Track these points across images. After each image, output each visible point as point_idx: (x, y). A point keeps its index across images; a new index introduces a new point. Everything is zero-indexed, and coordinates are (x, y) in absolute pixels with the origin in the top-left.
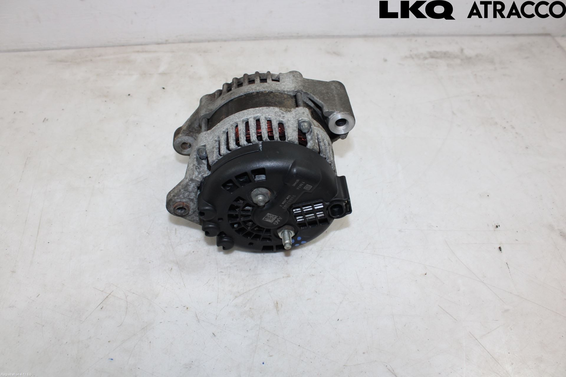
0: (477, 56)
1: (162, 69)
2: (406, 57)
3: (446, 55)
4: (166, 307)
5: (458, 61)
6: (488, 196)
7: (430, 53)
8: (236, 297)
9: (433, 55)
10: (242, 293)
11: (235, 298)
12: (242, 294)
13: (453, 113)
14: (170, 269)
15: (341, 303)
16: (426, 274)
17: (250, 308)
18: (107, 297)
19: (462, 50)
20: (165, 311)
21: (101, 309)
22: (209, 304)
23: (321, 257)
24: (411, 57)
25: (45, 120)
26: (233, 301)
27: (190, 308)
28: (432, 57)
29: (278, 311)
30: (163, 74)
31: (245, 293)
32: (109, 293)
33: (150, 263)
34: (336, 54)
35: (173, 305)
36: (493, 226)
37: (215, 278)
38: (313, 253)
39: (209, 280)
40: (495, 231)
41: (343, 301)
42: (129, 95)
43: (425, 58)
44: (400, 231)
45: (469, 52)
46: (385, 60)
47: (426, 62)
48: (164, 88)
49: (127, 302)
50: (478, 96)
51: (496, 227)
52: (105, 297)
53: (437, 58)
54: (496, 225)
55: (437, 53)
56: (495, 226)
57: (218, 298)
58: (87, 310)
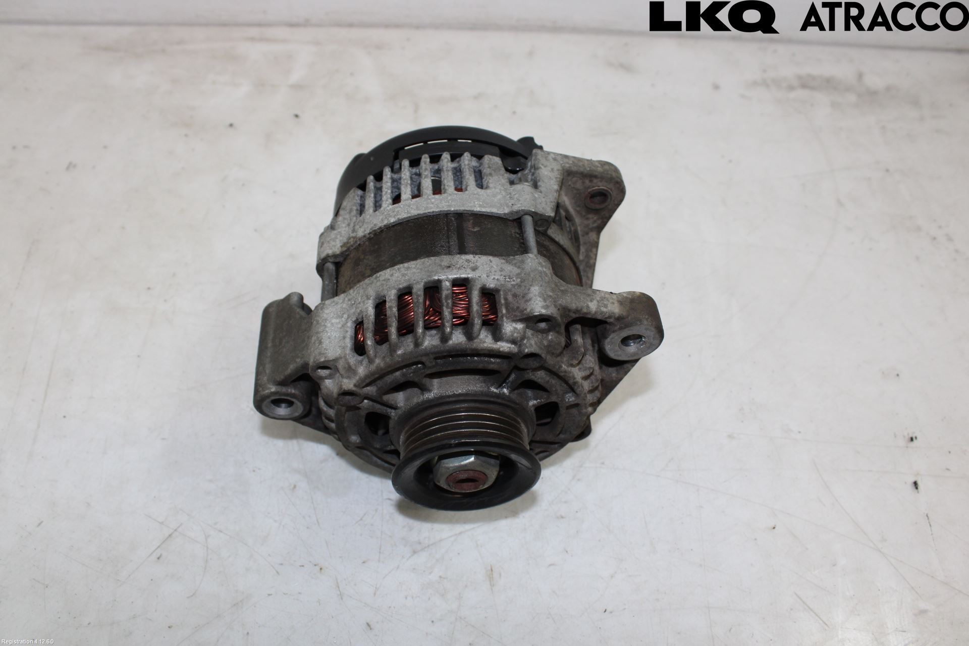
0: (888, 89)
1: (296, 77)
2: (755, 84)
3: (829, 84)
4: (282, 564)
5: (852, 98)
6: (898, 375)
7: (800, 77)
8: (415, 552)
9: (806, 83)
10: (427, 545)
11: (412, 555)
12: (425, 548)
13: (840, 203)
14: (292, 486)
15: (612, 577)
16: (774, 528)
17: (440, 577)
18: (170, 536)
19: (860, 76)
20: (278, 573)
21: (158, 558)
22: (364, 562)
23: (579, 480)
24: (765, 84)
25: (70, 166)
26: (408, 559)
27: (327, 568)
28: (804, 86)
29: (492, 585)
30: (297, 87)
31: (432, 545)
32: (175, 529)
33: (254, 471)
34: (626, 68)
35: (295, 561)
36: (904, 437)
37: (376, 510)
38: (564, 472)
39: (365, 515)
40: (907, 447)
41: (616, 573)
42: (231, 125)
43: (791, 88)
44: (730, 437)
45: (873, 81)
46: (716, 87)
47: (793, 95)
48: (297, 116)
49: (207, 548)
50: (887, 170)
51: (910, 439)
52: (167, 535)
53: (812, 88)
54: (910, 436)
55: (813, 78)
56: (908, 438)
57: (380, 552)
58: (131, 561)
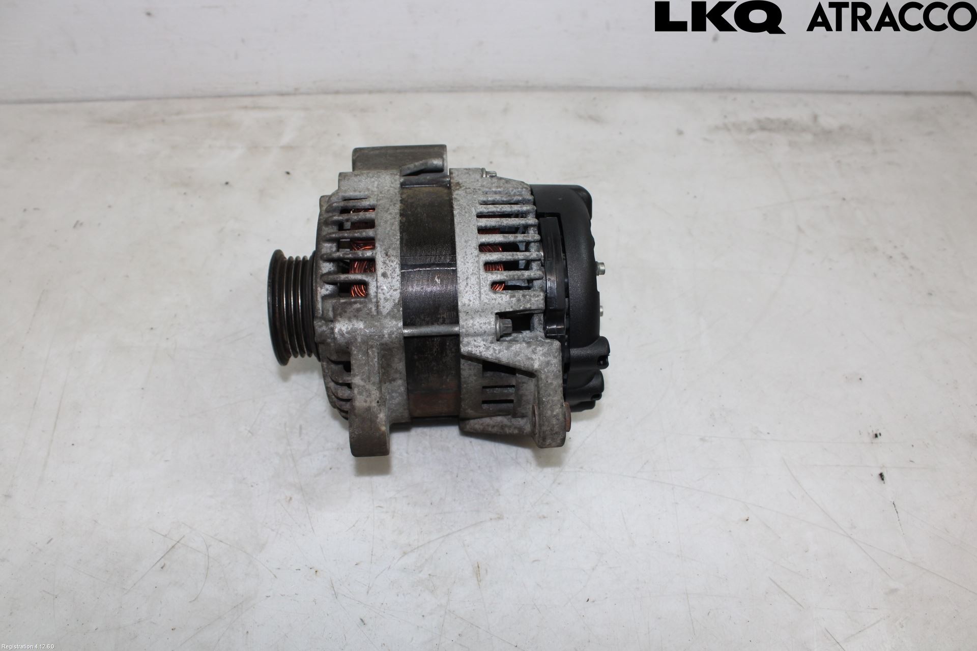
0: (842, 128)
1: (286, 139)
2: (717, 128)
3: (786, 126)
4: (279, 569)
5: (809, 137)
6: (861, 379)
7: (759, 121)
8: (405, 553)
9: (764, 126)
10: (416, 547)
11: (403, 556)
12: (415, 549)
13: (799, 229)
14: (289, 498)
15: (593, 569)
16: (747, 520)
17: (430, 575)
18: (173, 547)
19: (815, 118)
20: (275, 576)
21: (162, 568)
22: (356, 564)
23: (559, 484)
24: (726, 128)
25: (78, 225)
26: (398, 560)
27: (322, 571)
28: (763, 129)
29: (479, 581)
30: (288, 148)
31: (421, 546)
32: (177, 541)
33: (252, 486)
34: (595, 119)
35: (291, 565)
36: (869, 434)
37: (368, 517)
38: (544, 477)
39: (357, 521)
40: (872, 443)
41: (597, 566)
42: (227, 183)
43: (751, 131)
44: (703, 440)
45: (827, 122)
46: (680, 133)
47: (752, 137)
48: (288, 173)
49: (208, 556)
50: (844, 199)
51: (874, 436)
52: (170, 546)
53: (770, 130)
54: (875, 433)
55: (771, 121)
56: (872, 435)
57: (372, 555)
58: (136, 571)
